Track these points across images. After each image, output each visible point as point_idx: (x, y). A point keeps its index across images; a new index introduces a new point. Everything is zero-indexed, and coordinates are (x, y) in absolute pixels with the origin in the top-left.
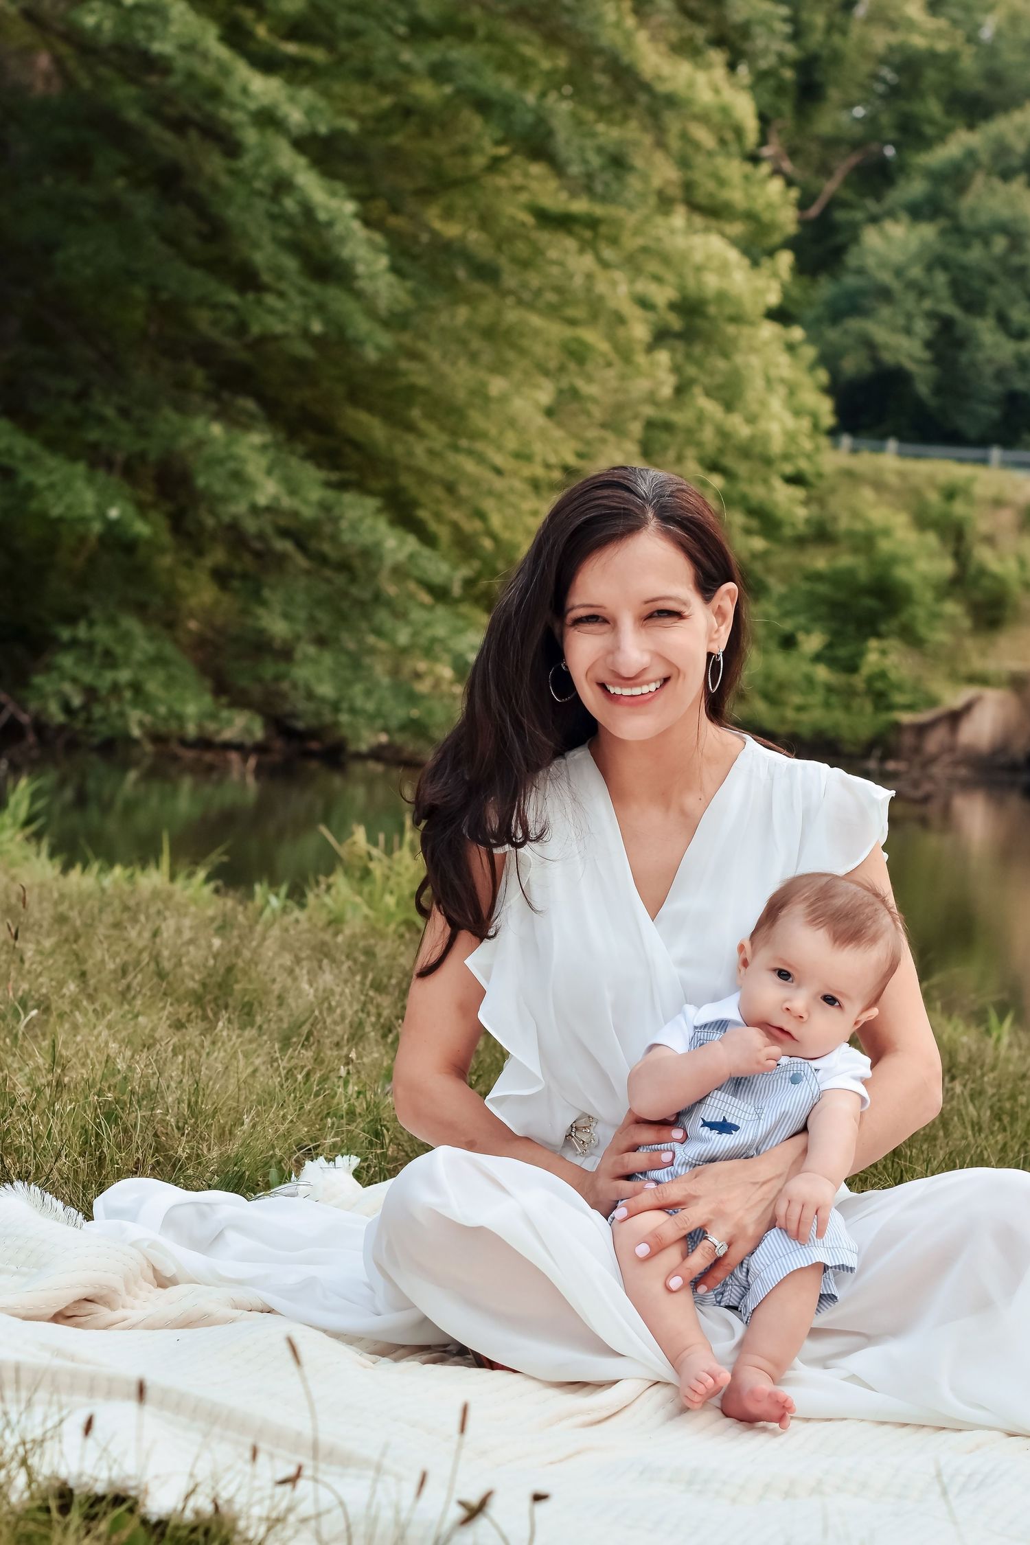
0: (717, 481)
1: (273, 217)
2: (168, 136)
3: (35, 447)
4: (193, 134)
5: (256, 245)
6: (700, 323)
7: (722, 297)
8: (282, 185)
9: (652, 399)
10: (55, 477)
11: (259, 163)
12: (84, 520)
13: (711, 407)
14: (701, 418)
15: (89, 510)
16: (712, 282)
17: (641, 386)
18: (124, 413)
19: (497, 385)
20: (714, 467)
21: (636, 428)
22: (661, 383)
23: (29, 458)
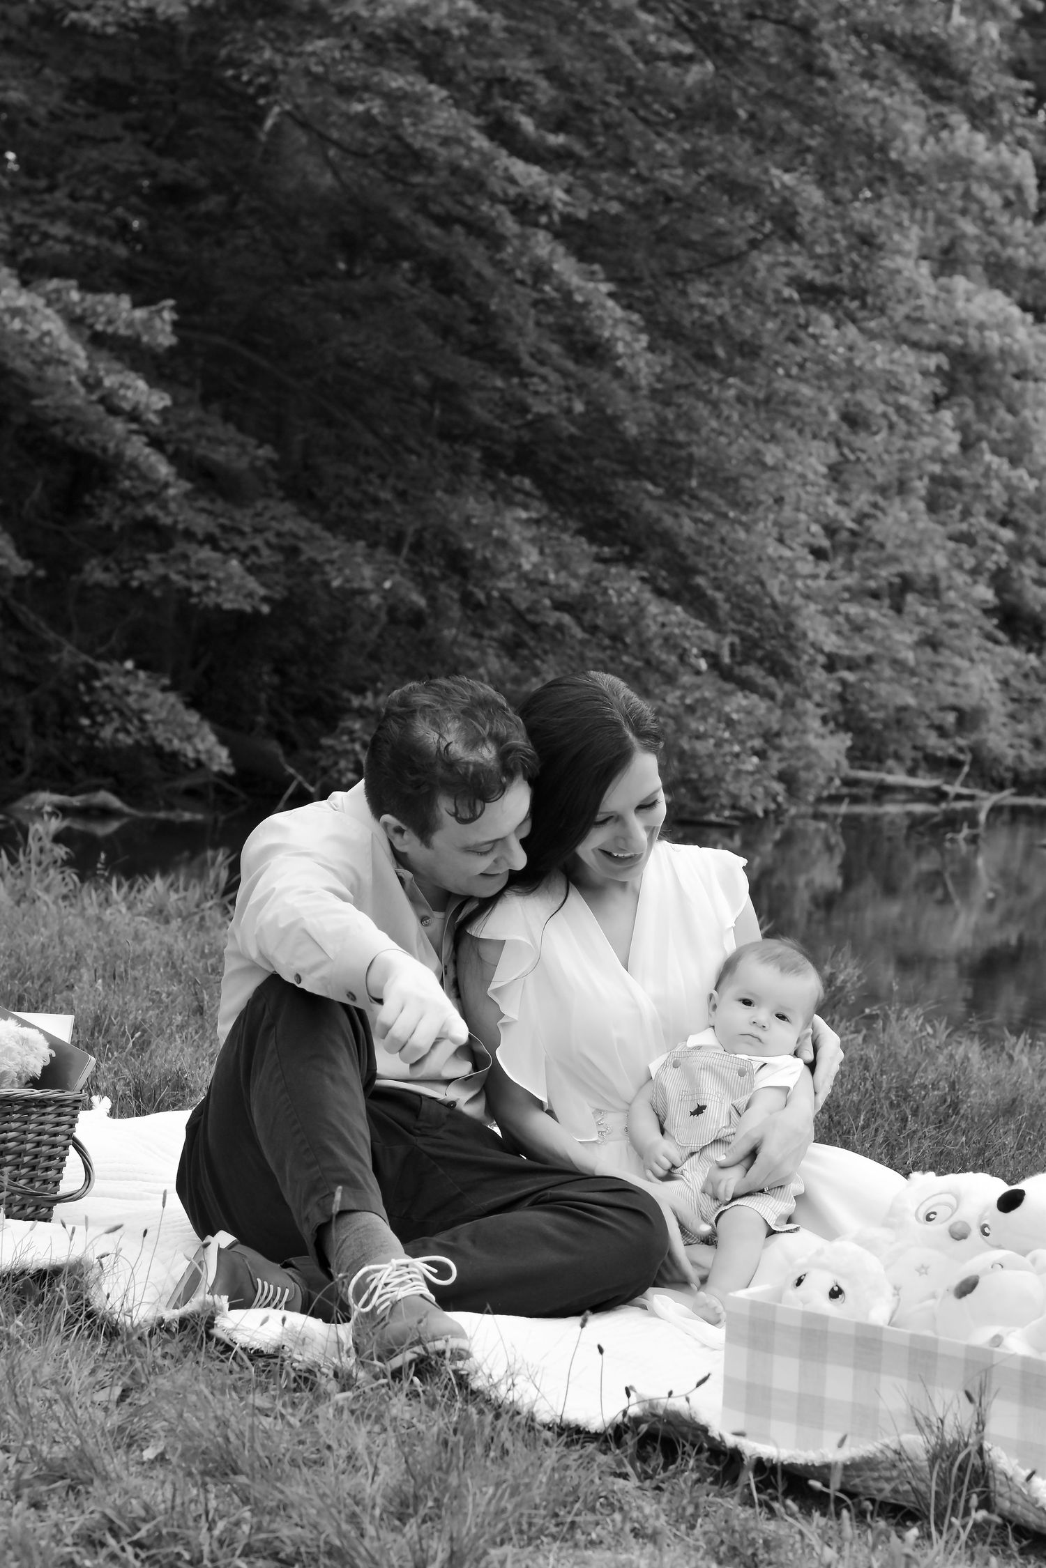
0: (1007, 534)
1: (535, 304)
2: (436, 231)
3: (317, 529)
4: (458, 229)
5: (521, 332)
6: (985, 378)
7: (1004, 354)
8: (541, 273)
9: (936, 457)
10: (336, 554)
11: (520, 253)
12: (363, 592)
13: (998, 463)
14: (987, 474)
15: (368, 585)
16: (994, 339)
17: (926, 444)
18: (402, 495)
19: (772, 454)
20: (1004, 522)
21: (921, 486)
22: (948, 441)
23: (311, 538)
